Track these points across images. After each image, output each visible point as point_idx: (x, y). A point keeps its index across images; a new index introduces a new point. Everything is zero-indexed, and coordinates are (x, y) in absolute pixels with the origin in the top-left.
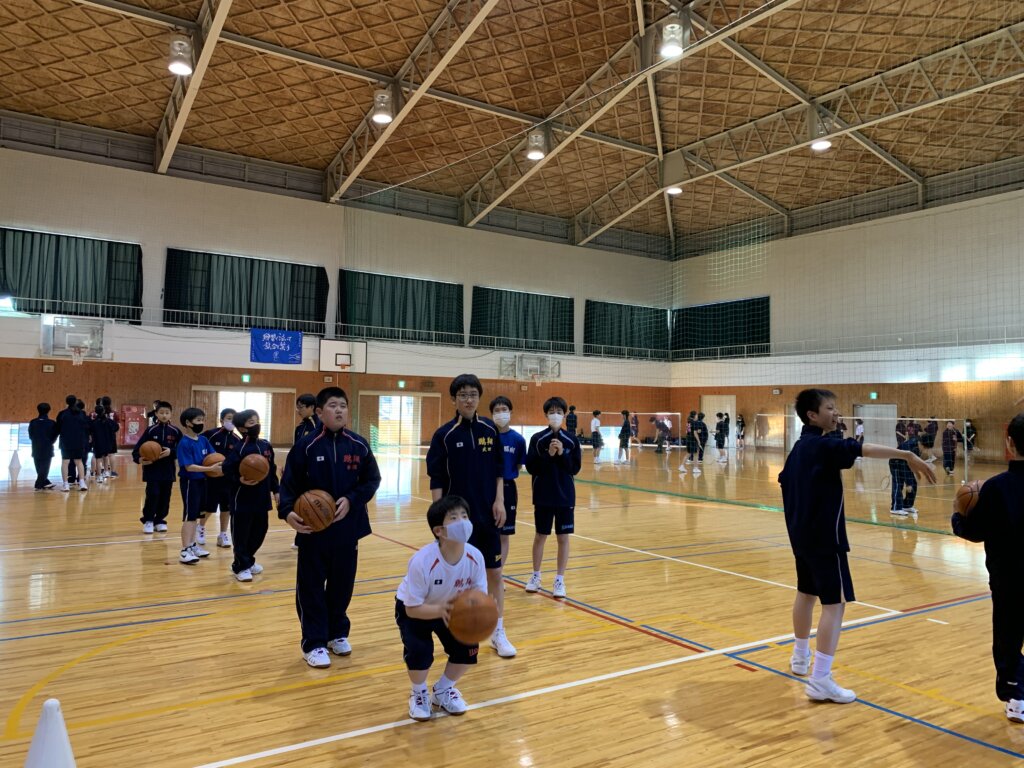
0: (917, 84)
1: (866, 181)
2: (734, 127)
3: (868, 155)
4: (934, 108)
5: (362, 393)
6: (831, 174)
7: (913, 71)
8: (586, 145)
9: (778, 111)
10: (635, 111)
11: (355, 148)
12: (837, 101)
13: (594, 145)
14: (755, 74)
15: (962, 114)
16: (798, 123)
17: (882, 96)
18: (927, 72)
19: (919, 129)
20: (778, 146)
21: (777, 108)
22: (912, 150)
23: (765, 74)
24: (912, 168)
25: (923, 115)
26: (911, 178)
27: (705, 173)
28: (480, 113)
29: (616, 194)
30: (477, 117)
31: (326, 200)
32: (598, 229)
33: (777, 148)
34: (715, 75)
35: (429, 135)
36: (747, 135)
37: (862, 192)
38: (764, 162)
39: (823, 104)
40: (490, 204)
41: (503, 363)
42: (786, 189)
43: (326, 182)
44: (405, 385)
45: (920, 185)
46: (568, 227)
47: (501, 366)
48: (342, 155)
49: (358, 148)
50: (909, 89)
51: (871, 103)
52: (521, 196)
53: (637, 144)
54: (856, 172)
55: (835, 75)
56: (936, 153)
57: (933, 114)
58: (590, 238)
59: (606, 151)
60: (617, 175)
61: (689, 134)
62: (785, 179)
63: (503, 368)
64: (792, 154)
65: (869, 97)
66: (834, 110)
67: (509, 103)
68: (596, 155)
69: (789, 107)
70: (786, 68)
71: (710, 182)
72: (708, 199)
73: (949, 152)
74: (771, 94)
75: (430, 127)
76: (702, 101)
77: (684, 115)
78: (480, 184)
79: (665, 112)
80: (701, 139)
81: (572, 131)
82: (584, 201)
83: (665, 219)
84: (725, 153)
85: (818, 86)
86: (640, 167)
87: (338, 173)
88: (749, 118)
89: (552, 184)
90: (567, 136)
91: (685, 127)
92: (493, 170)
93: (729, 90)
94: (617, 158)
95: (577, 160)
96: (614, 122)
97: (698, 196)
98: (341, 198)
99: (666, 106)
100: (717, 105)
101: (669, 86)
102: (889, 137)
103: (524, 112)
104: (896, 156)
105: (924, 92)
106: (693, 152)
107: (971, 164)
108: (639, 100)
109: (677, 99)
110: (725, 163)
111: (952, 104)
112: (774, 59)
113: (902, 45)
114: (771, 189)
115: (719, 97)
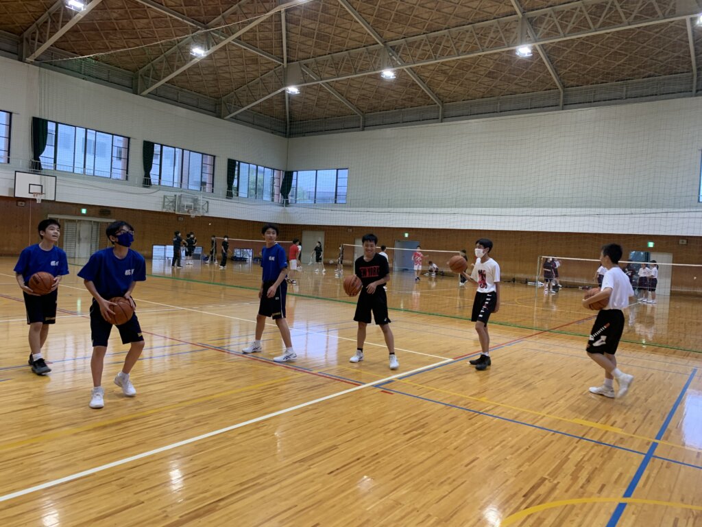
0: (446, 44)
1: (411, 100)
2: (334, 53)
3: (414, 84)
4: (453, 61)
6: (391, 93)
7: (444, 36)
8: (234, 48)
9: (364, 46)
10: (271, 30)
11: (50, 21)
12: (400, 47)
13: (241, 49)
14: (352, 20)
15: (467, 66)
16: (375, 56)
17: (426, 48)
18: (452, 38)
19: (444, 72)
20: (363, 70)
21: (363, 44)
22: (438, 85)
23: (358, 21)
24: (438, 95)
25: (447, 64)
26: (436, 102)
27: (313, 81)
28: (156, 11)
29: (253, 86)
30: (154, 14)
31: (21, 60)
32: (238, 109)
33: (361, 71)
34: (327, 15)
35: (114, 21)
36: (343, 60)
37: (408, 107)
38: (352, 79)
39: (391, 47)
40: (159, 80)
41: (166, 200)
42: (363, 99)
43: (22, 45)
44: (87, 212)
45: (441, 107)
46: (216, 105)
47: (164, 202)
48: (37, 25)
49: (53, 22)
50: (441, 47)
51: (420, 52)
52: (183, 78)
53: (270, 53)
54: (406, 93)
55: (400, 30)
56: (452, 88)
57: (452, 64)
58: (232, 115)
59: (248, 55)
60: (254, 73)
61: (305, 52)
62: (363, 92)
63: (166, 204)
64: (370, 76)
65: (418, 47)
66: (397, 52)
67: (180, 9)
68: (241, 57)
69: (370, 45)
70: (371, 19)
71: (316, 87)
72: (313, 98)
73: (458, 88)
74: (360, 35)
75: (115, 15)
76: (316, 32)
77: (303, 39)
78: (152, 64)
79: (291, 35)
80: (313, 57)
81: (226, 38)
82: (229, 88)
83: (285, 108)
84: (328, 69)
85: (389, 35)
86: (270, 69)
87: (34, 39)
88: (345, 48)
89: (207, 72)
90: (222, 40)
91: (303, 47)
92: (163, 56)
93: (334, 27)
94: (255, 61)
95: (227, 58)
96: (256, 35)
97: (308, 96)
98: (35, 60)
99: (292, 30)
100: (324, 35)
101: (295, 17)
102: (427, 74)
103: (191, 17)
104: (429, 87)
105: (449, 49)
106: (307, 65)
107: (469, 98)
108: (274, 23)
109: (300, 27)
110: (327, 75)
111: (463, 60)
112: (365, 12)
113: (439, 18)
114: (354, 97)
115: (328, 30)
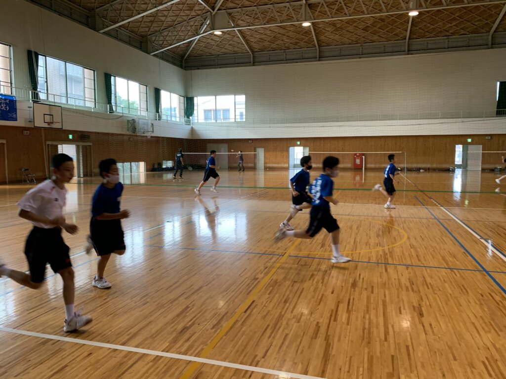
4: (351, 19)
5: (48, 143)
22: (325, 33)
25: (345, 21)
26: (317, 46)
37: (291, 49)
42: (260, 41)
44: (73, 137)
45: (318, 50)
46: (141, 42)
56: (332, 37)
58: (159, 52)
69: (293, 2)
73: (337, 37)
80: (239, 8)
106: (230, 14)
107: (341, 44)
